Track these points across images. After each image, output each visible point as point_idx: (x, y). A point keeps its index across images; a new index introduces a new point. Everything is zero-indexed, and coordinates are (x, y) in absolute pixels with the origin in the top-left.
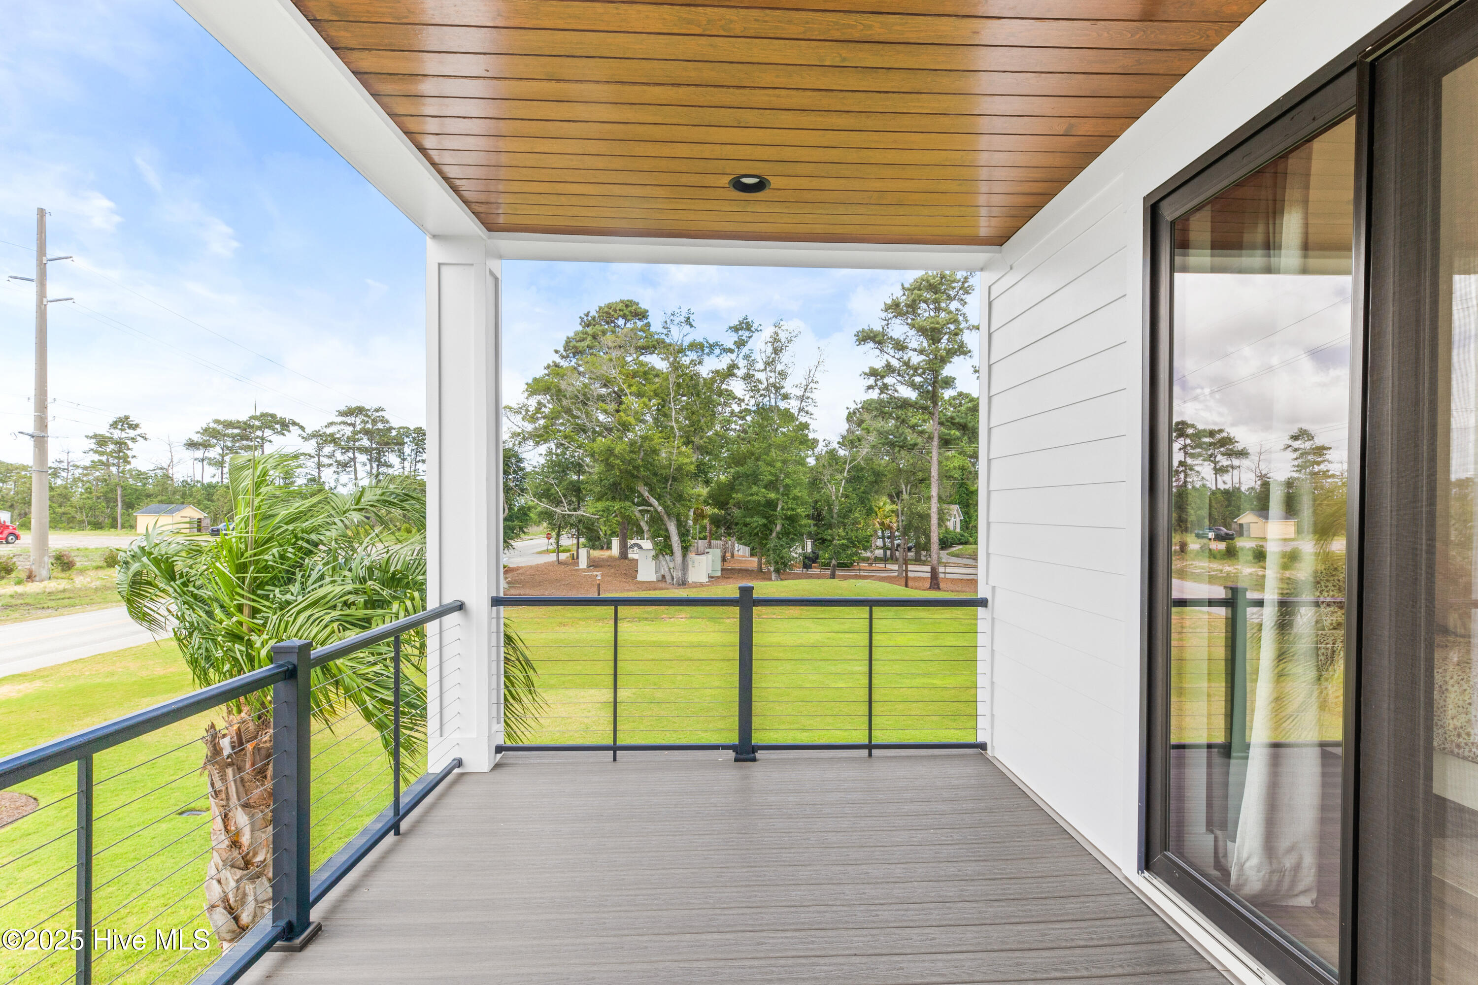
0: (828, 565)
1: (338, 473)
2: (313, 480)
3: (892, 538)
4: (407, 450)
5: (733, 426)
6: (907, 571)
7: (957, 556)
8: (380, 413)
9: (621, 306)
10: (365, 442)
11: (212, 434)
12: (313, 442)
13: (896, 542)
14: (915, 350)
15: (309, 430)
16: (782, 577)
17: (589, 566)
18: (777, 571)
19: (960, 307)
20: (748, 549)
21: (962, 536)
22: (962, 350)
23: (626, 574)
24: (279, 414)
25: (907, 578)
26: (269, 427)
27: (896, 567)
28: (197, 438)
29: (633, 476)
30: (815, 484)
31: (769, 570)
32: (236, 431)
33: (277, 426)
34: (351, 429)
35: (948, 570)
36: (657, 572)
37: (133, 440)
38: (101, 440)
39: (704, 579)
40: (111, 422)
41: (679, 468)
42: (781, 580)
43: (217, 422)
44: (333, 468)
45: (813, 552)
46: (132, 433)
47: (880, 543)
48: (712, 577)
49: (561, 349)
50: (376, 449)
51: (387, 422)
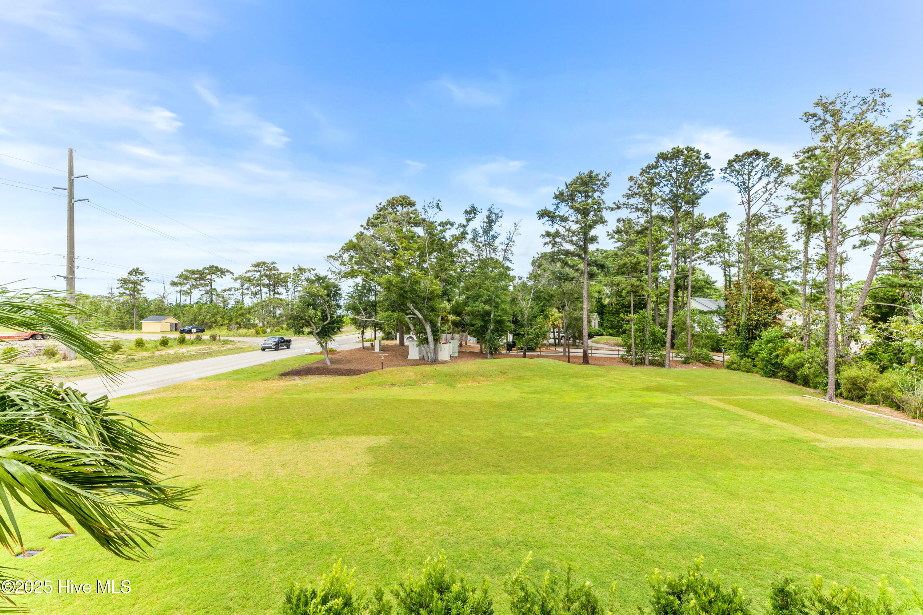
0: (522, 349)
1: (252, 298)
2: (238, 302)
3: (559, 332)
4: (290, 285)
5: (467, 269)
6: (569, 352)
7: (597, 343)
8: (274, 265)
9: (401, 199)
10: (266, 281)
11: (184, 278)
12: (239, 281)
13: (561, 335)
14: (573, 221)
15: (236, 275)
16: (494, 356)
17: (381, 350)
18: (491, 353)
19: (600, 195)
20: (475, 339)
21: (599, 331)
22: (602, 221)
23: (402, 355)
24: (220, 266)
25: (569, 356)
26: (214, 273)
27: (562, 350)
28: (176, 280)
29: (404, 297)
30: (514, 301)
31: (487, 352)
32: (197, 276)
33: (219, 273)
34: (259, 274)
35: (593, 351)
36: (420, 354)
37: (141, 281)
38: (124, 282)
39: (447, 358)
40: (129, 271)
41: (432, 292)
42: (494, 358)
43: (187, 271)
44: (249, 296)
45: (513, 342)
46: (141, 277)
47: (552, 335)
48: (453, 357)
49: (365, 225)
50: (272, 285)
51: (278, 270)
